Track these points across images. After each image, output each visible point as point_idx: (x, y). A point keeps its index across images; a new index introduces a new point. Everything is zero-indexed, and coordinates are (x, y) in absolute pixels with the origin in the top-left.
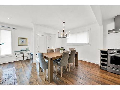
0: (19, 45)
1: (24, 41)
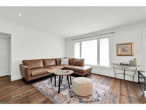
0: (118, 55)
1: (126, 49)
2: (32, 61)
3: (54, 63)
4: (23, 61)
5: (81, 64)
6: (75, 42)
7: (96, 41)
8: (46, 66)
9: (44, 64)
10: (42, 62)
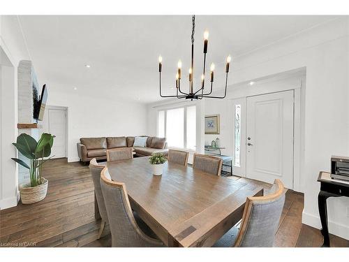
2: (91, 140)
3: (124, 144)
4: (81, 139)
5: (159, 146)
6: (159, 110)
7: (182, 110)
8: (110, 146)
9: (108, 144)
10: (105, 141)
